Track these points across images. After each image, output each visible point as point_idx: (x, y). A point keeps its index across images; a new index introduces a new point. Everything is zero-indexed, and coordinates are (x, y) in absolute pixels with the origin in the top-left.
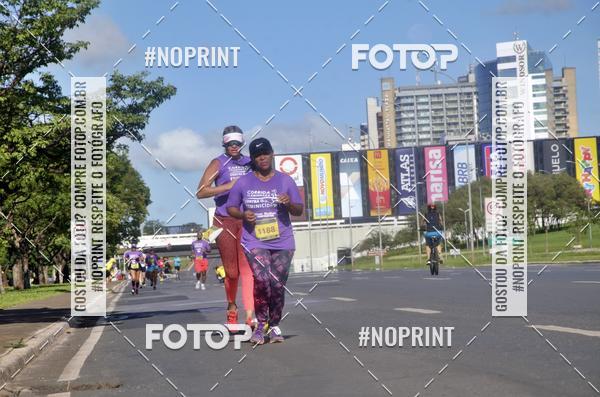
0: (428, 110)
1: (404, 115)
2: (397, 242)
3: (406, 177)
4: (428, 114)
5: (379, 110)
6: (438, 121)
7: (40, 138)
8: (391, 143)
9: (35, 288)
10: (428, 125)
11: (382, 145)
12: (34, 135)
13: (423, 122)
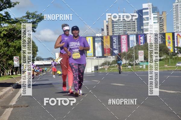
0: (122, 24)
1: (115, 26)
2: (112, 64)
3: (115, 44)
4: (122, 25)
5: (107, 24)
6: (125, 27)
7: (4, 31)
8: (111, 34)
9: (2, 76)
10: (122, 28)
11: (108, 34)
12: (3, 30)
13: (120, 28)
